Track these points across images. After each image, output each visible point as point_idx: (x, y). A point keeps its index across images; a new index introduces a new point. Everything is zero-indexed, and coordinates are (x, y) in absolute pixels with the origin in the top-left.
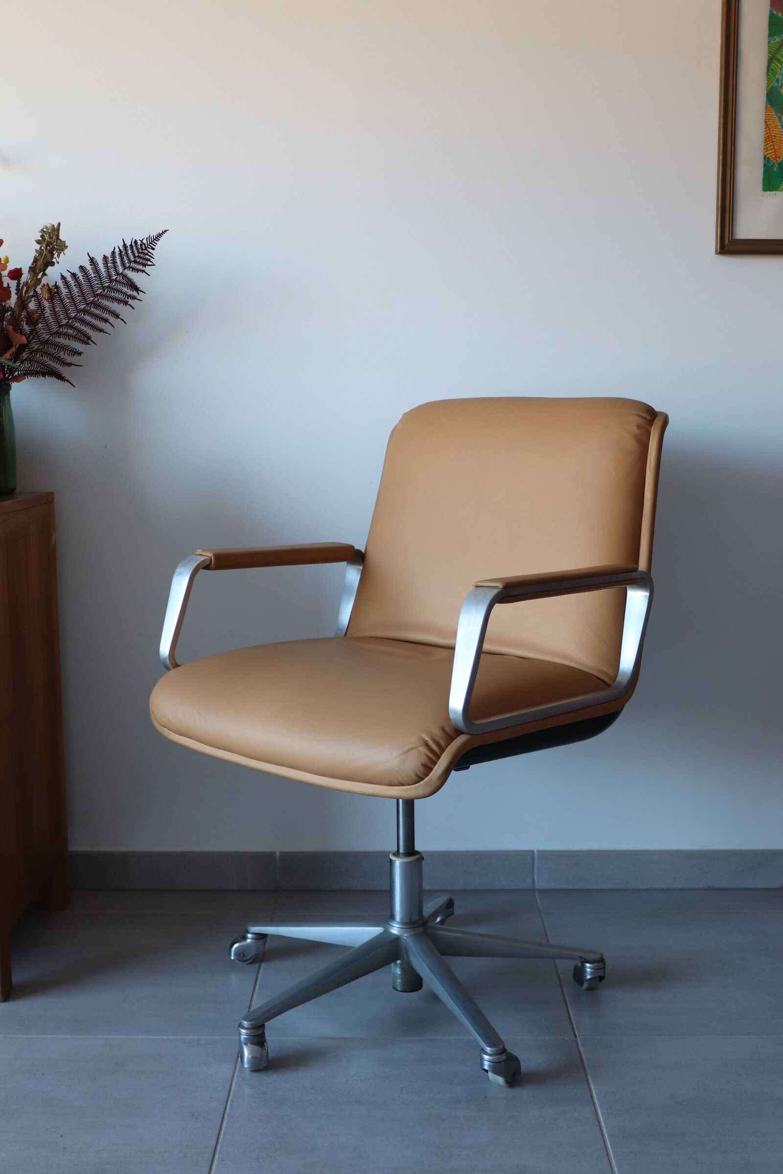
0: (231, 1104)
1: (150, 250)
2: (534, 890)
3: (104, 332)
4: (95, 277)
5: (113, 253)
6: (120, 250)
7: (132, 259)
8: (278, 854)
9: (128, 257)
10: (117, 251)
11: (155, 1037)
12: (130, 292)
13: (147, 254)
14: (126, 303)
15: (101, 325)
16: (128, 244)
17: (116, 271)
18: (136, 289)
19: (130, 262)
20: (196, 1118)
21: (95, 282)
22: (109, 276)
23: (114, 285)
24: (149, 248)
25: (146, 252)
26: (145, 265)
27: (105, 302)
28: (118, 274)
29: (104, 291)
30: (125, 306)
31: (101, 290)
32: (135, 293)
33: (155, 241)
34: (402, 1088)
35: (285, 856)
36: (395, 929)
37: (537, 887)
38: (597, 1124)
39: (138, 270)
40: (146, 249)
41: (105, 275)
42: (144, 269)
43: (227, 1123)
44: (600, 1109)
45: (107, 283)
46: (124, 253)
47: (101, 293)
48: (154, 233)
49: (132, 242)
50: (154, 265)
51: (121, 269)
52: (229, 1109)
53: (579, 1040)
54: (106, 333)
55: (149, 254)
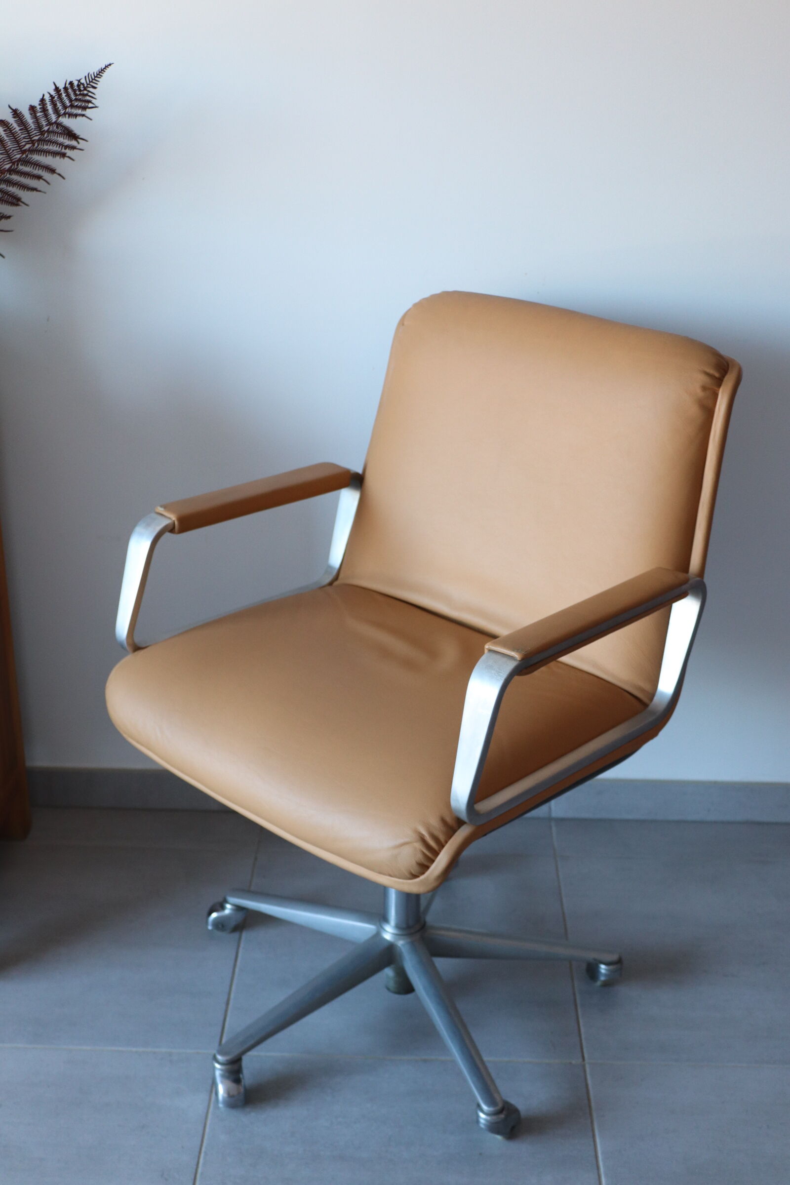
0: (204, 1158)
1: (91, 90)
3: (37, 191)
4: (20, 130)
5: (42, 100)
6: (51, 96)
7: (68, 103)
9: (62, 103)
10: (47, 97)
12: (67, 142)
13: (87, 95)
14: (63, 155)
15: (33, 183)
16: (61, 86)
17: (47, 120)
18: (75, 137)
19: (65, 107)
21: (21, 135)
22: (39, 127)
23: (47, 137)
24: (89, 87)
25: (85, 92)
26: (85, 108)
27: (36, 157)
28: (50, 123)
29: (34, 145)
30: (61, 159)
31: (30, 145)
32: (74, 143)
33: (96, 79)
36: (389, 933)
37: (554, 815)
39: (76, 116)
40: (85, 89)
41: (33, 127)
42: (83, 113)
45: (36, 136)
46: (56, 98)
47: (30, 148)
48: (95, 69)
49: (66, 84)
50: (96, 107)
51: (53, 118)
53: (587, 1066)
54: (40, 191)
55: (90, 94)
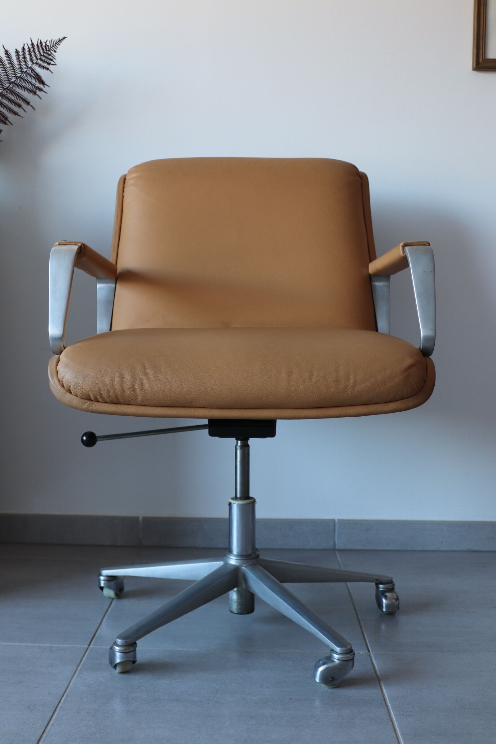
0: (65, 699)
1: (53, 52)
2: (334, 550)
3: (18, 115)
4: (10, 67)
5: (23, 49)
6: (29, 48)
7: (39, 57)
8: (141, 518)
9: (35, 55)
10: (26, 47)
11: (16, 644)
12: (38, 85)
13: (50, 55)
14: (35, 93)
15: (15, 108)
17: (26, 65)
18: (42, 82)
19: (37, 59)
20: (31, 710)
21: (10, 72)
22: (21, 68)
23: (25, 77)
24: (53, 51)
25: (49, 53)
26: (49, 64)
27: (18, 90)
28: (27, 67)
29: (17, 80)
30: (34, 95)
31: (15, 79)
32: (41, 86)
33: (56, 45)
34: (218, 690)
35: (147, 520)
37: (337, 547)
38: (391, 723)
39: (44, 67)
40: (49, 51)
41: (17, 67)
42: (48, 66)
43: (58, 714)
44: (393, 710)
45: (19, 74)
46: (32, 50)
47: (15, 81)
48: (56, 38)
49: (38, 42)
51: (30, 64)
52: (63, 703)
53: (372, 654)
54: (20, 115)
55: (52, 55)
